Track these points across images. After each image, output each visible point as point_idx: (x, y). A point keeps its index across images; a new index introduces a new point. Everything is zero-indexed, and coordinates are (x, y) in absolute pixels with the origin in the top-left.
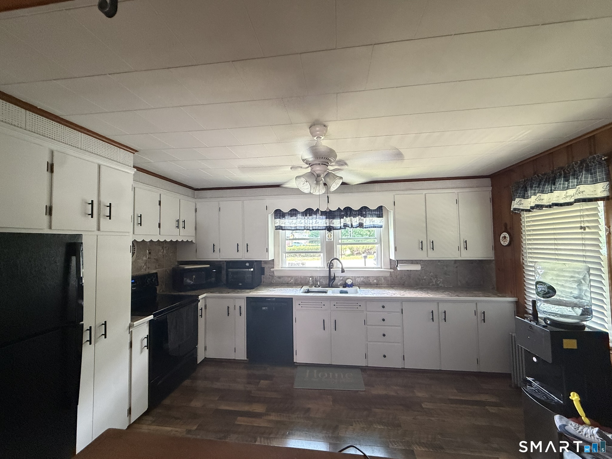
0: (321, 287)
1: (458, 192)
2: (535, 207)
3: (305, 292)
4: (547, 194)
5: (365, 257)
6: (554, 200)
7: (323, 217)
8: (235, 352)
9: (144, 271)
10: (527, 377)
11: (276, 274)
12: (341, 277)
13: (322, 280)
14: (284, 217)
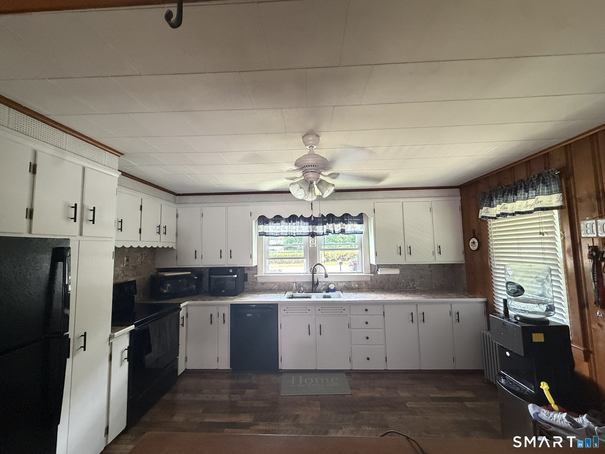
0: (305, 292)
1: (431, 201)
2: (500, 215)
3: (289, 298)
4: (510, 204)
5: (341, 263)
6: (516, 209)
7: (306, 223)
8: (218, 361)
9: (121, 279)
10: (501, 371)
11: (260, 280)
12: (324, 282)
13: (305, 285)
14: (267, 224)
